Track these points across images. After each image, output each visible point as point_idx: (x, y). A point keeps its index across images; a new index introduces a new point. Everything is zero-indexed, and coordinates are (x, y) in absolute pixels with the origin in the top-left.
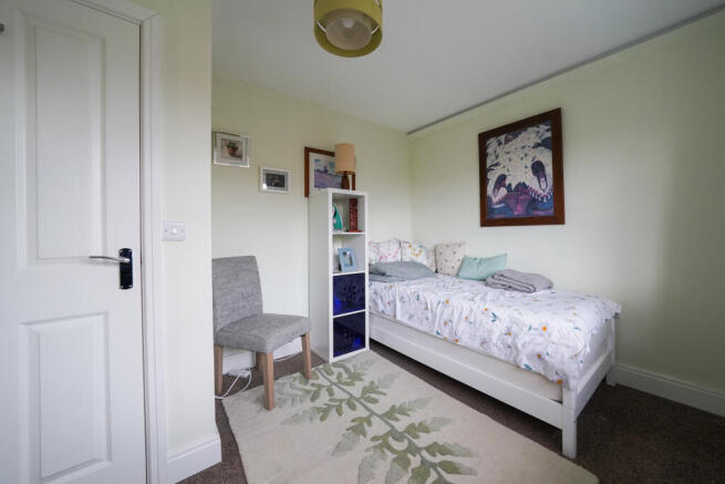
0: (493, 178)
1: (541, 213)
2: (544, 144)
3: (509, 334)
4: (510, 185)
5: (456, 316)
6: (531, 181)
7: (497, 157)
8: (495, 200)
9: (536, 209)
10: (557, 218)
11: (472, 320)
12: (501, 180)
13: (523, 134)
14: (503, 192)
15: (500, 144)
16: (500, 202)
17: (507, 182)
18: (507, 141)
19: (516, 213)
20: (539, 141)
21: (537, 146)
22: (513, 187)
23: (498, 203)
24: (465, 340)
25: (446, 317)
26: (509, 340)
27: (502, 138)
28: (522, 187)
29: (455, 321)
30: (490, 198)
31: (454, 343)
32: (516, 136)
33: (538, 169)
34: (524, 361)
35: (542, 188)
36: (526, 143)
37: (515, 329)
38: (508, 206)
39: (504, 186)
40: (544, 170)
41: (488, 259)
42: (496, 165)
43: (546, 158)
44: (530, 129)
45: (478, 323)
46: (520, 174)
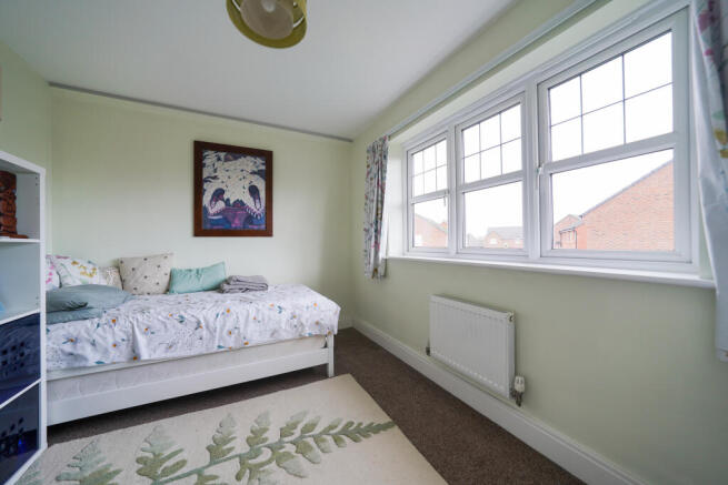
0: (209, 189)
1: (256, 228)
2: (259, 173)
3: (294, 317)
4: (228, 200)
5: (242, 321)
6: (248, 200)
7: (215, 171)
8: (211, 211)
9: (252, 223)
10: (268, 232)
11: (260, 319)
12: (219, 194)
13: (242, 160)
14: (221, 205)
15: (219, 159)
16: (217, 214)
17: (225, 197)
18: (227, 160)
19: (234, 226)
20: (256, 170)
21: (253, 173)
22: (232, 202)
23: (214, 215)
24: (255, 338)
25: (229, 326)
26: (295, 321)
27: (222, 155)
28: (240, 204)
29: (242, 327)
30: (205, 208)
31: (245, 346)
32: (236, 159)
33: (254, 191)
34: (307, 331)
35: (256, 207)
36: (245, 168)
37: (297, 312)
38: (225, 218)
39: (223, 200)
40: (258, 194)
41: (208, 269)
42: (215, 178)
43: (261, 185)
44: (248, 158)
45: (266, 319)
46: (237, 192)
